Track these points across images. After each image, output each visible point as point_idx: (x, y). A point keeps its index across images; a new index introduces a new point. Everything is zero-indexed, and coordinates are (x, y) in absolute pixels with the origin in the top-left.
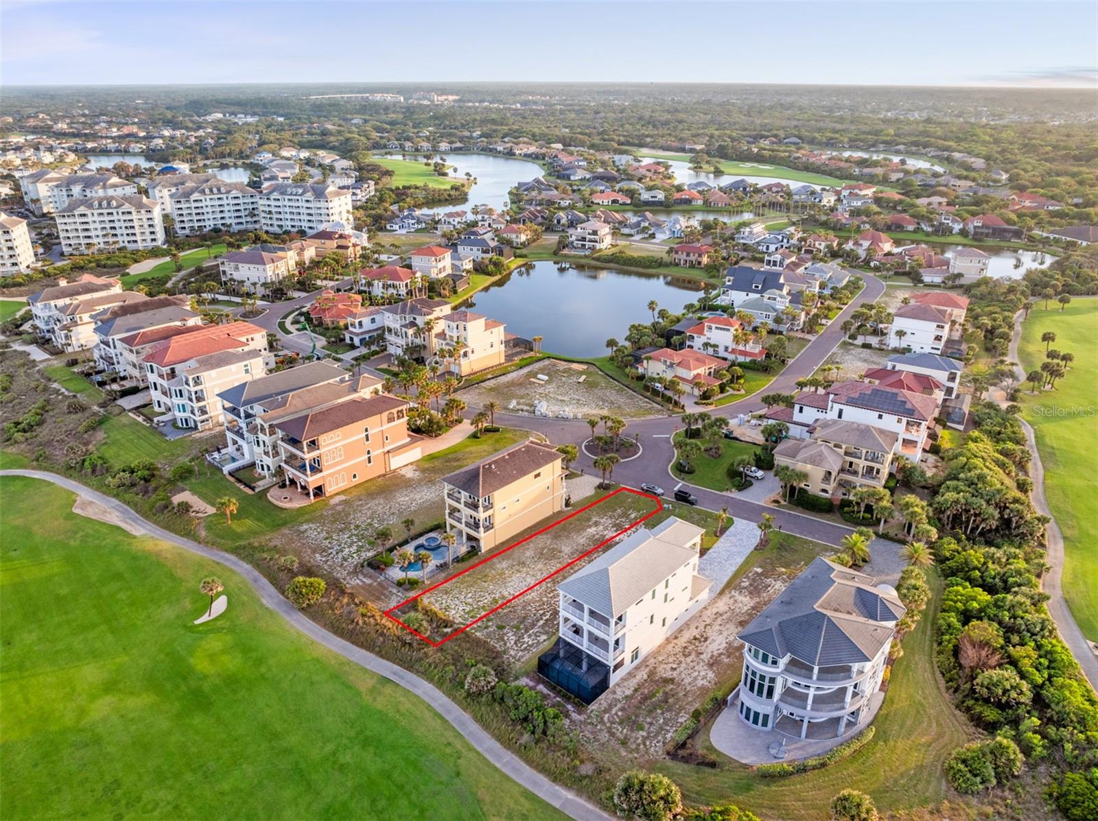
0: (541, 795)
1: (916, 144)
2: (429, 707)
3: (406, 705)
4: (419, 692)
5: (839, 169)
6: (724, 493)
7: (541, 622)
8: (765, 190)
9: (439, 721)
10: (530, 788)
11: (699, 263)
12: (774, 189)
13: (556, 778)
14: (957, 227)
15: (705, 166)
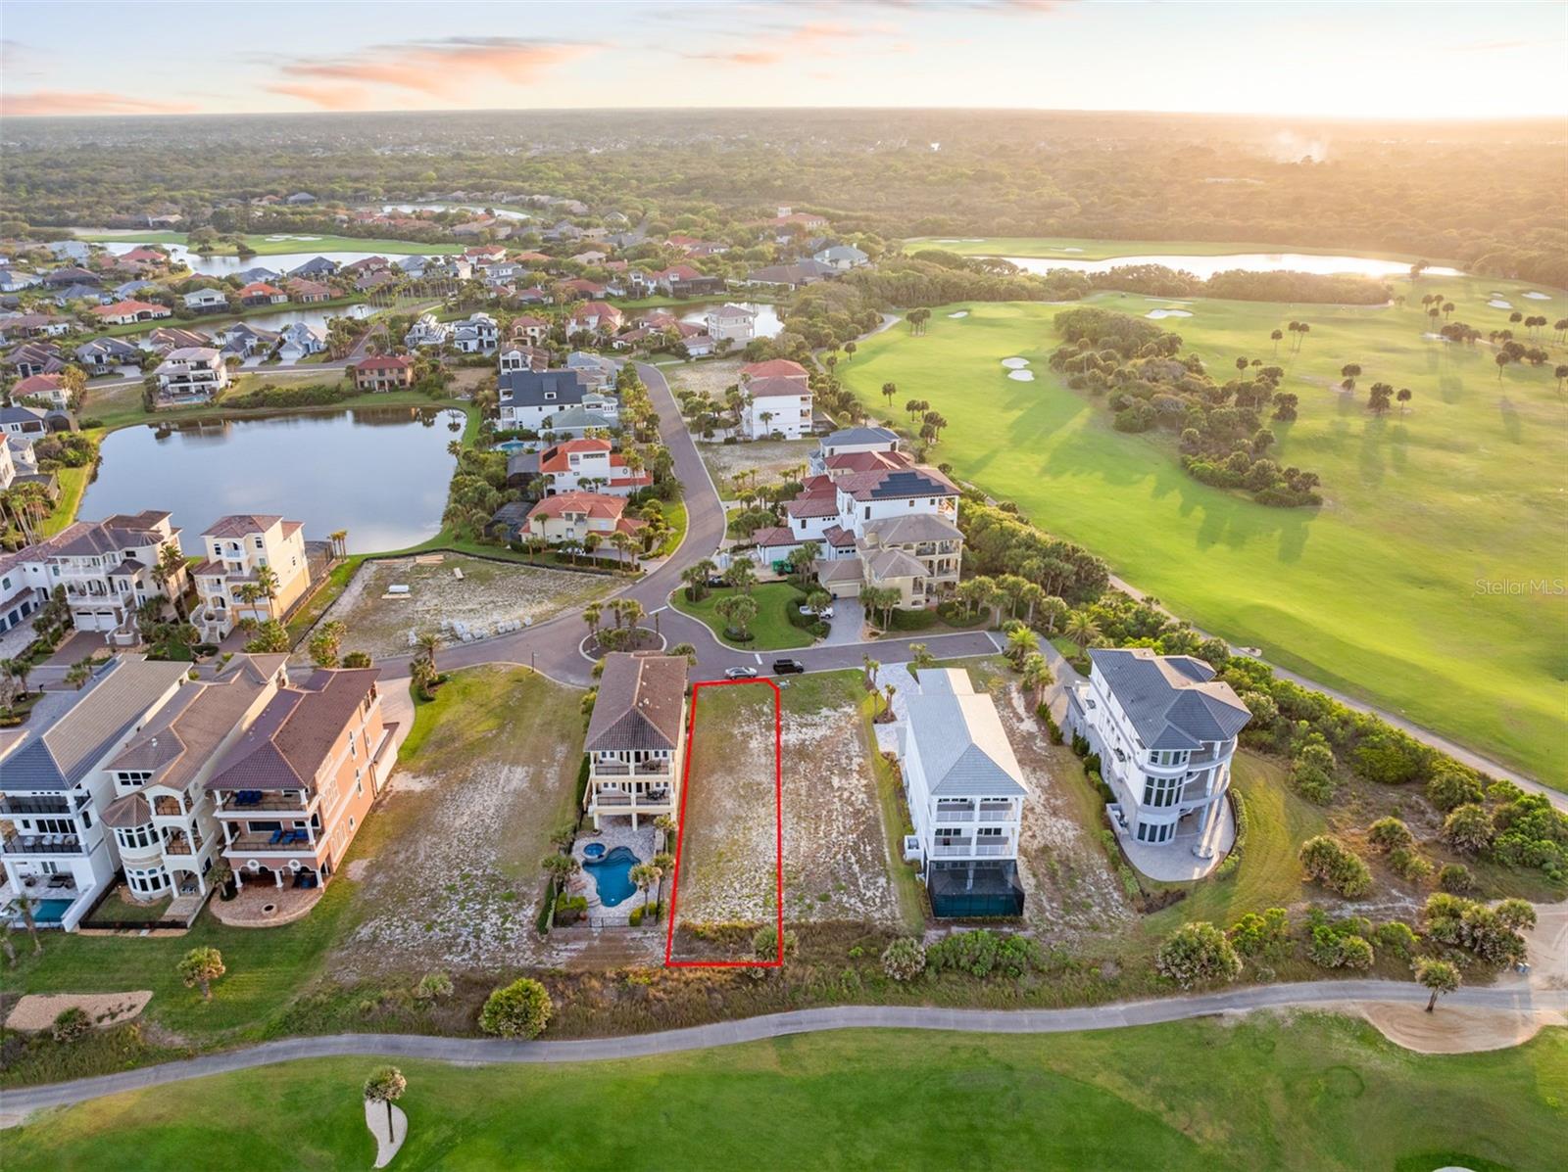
0: (1100, 1026)
1: (476, 188)
2: (875, 1030)
3: (850, 1048)
4: (841, 1024)
5: (421, 230)
6: (813, 647)
7: (856, 868)
8: (362, 270)
9: (908, 1035)
10: (1084, 1027)
11: (403, 382)
12: (373, 267)
13: (1090, 1001)
14: (652, 286)
15: (217, 246)
